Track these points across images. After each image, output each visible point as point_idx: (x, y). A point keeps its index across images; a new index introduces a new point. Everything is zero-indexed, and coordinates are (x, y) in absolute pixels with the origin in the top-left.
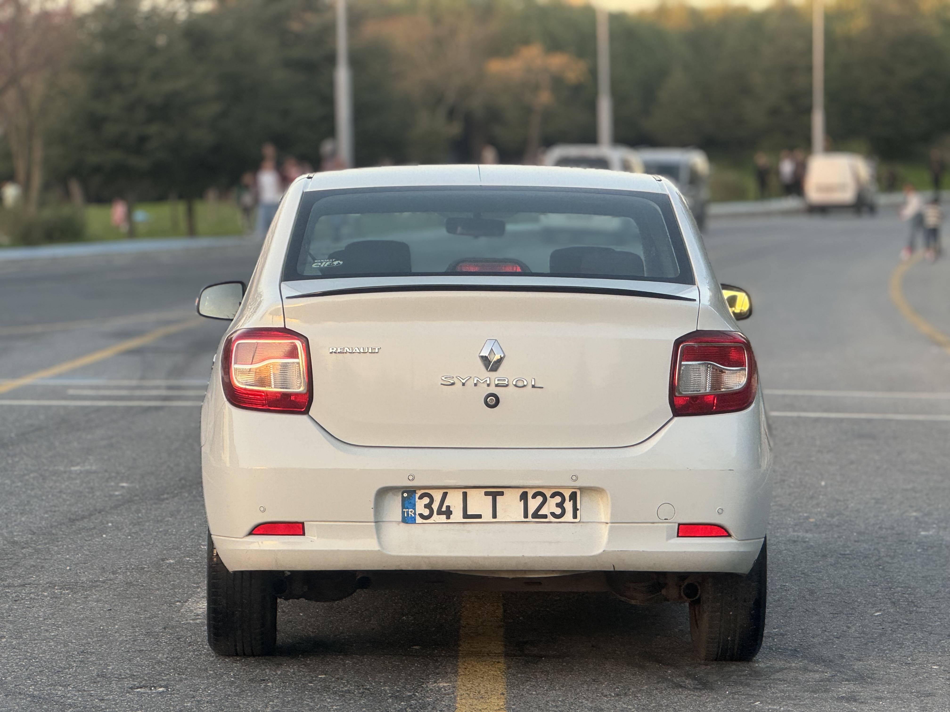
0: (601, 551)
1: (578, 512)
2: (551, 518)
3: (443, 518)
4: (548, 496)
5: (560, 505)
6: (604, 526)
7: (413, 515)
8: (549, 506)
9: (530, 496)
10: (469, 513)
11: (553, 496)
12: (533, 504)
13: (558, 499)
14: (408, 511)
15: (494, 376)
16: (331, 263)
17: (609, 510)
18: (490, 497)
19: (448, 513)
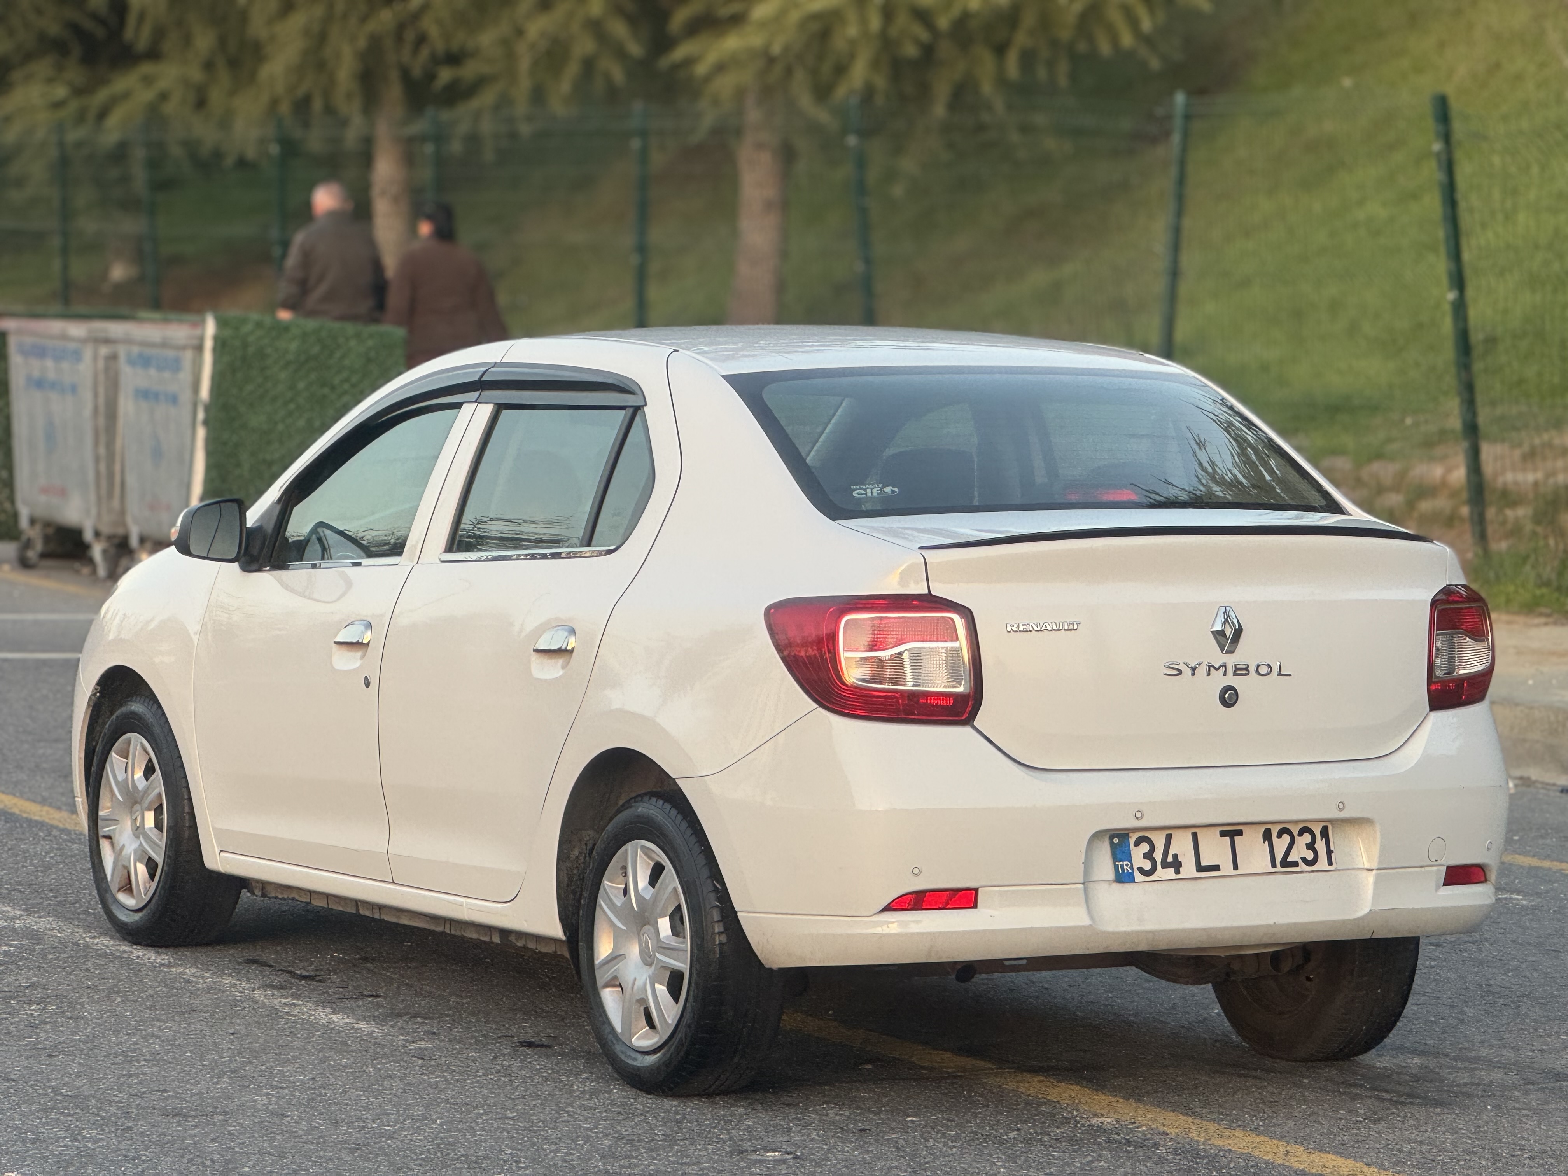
0: (1366, 911)
1: (1333, 855)
2: (1303, 867)
3: (1170, 873)
4: (1296, 833)
5: (1311, 846)
6: (1365, 873)
7: (1130, 871)
8: (1298, 848)
9: (1274, 834)
11: (1301, 834)
12: (1281, 845)
13: (1307, 838)
14: (1122, 866)
15: (1231, 660)
16: (881, 490)
17: (1376, 851)
18: (1228, 839)
19: (1177, 865)
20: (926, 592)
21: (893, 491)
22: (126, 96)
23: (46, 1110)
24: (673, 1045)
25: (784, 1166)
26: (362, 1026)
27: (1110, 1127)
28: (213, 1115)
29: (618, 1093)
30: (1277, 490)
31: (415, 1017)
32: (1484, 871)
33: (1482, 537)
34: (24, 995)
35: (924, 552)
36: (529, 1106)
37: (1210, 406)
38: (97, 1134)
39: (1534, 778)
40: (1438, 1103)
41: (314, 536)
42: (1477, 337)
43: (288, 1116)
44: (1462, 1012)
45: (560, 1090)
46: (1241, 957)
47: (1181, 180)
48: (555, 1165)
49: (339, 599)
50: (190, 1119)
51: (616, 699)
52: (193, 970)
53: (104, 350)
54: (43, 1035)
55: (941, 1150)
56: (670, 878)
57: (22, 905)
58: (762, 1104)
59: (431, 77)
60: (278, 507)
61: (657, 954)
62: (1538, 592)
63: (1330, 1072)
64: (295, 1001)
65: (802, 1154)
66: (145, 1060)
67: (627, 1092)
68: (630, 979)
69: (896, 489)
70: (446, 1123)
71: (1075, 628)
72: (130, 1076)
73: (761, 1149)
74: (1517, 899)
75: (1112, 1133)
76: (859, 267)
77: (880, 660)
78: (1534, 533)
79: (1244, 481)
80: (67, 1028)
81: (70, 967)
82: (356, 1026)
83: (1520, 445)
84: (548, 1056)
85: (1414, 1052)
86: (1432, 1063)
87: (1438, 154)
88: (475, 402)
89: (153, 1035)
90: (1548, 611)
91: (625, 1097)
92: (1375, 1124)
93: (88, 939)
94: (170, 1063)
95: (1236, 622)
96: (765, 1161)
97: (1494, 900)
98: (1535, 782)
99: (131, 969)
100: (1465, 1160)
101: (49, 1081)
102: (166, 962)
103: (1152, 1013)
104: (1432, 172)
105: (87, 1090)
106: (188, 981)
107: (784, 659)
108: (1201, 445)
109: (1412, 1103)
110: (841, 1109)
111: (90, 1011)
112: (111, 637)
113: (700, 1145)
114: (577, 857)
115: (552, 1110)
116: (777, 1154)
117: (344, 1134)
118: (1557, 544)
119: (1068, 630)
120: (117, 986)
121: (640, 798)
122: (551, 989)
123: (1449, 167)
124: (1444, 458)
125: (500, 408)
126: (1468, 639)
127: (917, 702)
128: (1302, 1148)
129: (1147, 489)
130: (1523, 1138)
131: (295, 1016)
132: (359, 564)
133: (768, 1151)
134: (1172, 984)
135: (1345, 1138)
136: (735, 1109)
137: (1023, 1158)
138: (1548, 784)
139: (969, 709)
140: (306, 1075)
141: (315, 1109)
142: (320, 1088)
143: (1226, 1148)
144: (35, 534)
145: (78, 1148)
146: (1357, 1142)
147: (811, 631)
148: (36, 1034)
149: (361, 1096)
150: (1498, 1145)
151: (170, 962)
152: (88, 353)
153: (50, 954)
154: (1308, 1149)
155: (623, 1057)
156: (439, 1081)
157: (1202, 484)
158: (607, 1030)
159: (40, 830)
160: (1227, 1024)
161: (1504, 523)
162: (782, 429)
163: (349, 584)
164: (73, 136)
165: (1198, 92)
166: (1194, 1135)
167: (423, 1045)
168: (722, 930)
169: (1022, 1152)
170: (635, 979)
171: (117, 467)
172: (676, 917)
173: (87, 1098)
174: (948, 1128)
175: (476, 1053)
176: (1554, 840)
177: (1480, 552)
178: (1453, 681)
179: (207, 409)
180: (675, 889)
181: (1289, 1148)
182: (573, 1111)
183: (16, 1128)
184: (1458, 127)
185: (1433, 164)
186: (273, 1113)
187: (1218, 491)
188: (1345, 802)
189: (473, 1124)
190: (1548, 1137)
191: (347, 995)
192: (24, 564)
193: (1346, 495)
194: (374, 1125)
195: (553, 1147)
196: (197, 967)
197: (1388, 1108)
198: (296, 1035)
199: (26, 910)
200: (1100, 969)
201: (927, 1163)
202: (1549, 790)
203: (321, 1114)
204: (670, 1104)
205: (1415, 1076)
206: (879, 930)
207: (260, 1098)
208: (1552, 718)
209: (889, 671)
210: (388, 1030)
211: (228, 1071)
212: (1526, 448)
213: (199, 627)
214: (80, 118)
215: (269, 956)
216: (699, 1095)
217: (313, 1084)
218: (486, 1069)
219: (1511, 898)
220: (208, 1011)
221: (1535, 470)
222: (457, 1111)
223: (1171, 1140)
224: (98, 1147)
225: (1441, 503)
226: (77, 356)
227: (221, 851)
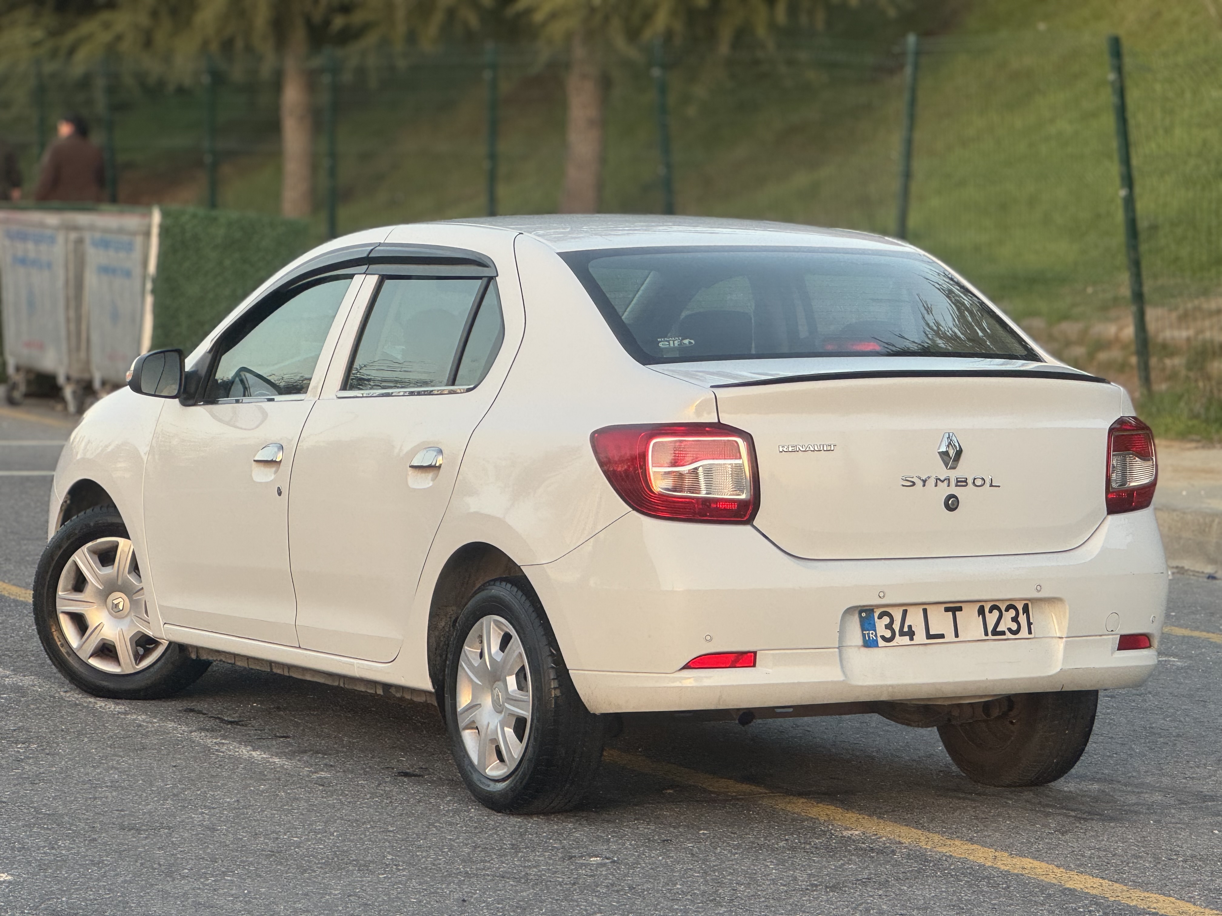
0: (1058, 670)
1: (1032, 626)
2: (1009, 635)
3: (906, 640)
4: (1003, 609)
5: (1015, 619)
6: (1057, 640)
7: (875, 638)
8: (1005, 621)
9: (987, 610)
10: (932, 632)
11: (1007, 610)
12: (992, 618)
13: (1012, 613)
14: (868, 634)
15: (953, 475)
16: (681, 342)
17: (1065, 623)
18: (950, 613)
19: (911, 634)
20: (716, 421)
21: (690, 343)
22: (89, 37)
23: (30, 826)
24: (518, 774)
25: (604, 869)
26: (276, 760)
27: (858, 838)
28: (159, 829)
29: (475, 812)
30: (988, 343)
31: (317, 752)
32: (1149, 640)
33: (1147, 381)
34: (13, 737)
35: (715, 390)
36: (405, 822)
37: (936, 278)
38: (69, 844)
39: (1186, 568)
40: (1112, 819)
41: (237, 379)
42: (1143, 224)
43: (218, 830)
44: (1131, 748)
45: (430, 810)
46: (959, 706)
47: (913, 103)
48: (426, 868)
49: (257, 427)
50: (142, 832)
51: (474, 504)
52: (143, 717)
53: (73, 236)
54: (27, 767)
55: (726, 856)
56: (517, 645)
57: (11, 666)
58: (587, 820)
59: (327, 23)
60: (210, 356)
61: (505, 704)
62: (1190, 423)
63: (1028, 795)
64: (223, 741)
65: (618, 859)
66: (107, 787)
67: (481, 810)
68: (485, 723)
69: (692, 341)
70: (340, 835)
71: (832, 449)
72: (95, 798)
73: (586, 855)
74: (1174, 661)
75: (859, 843)
76: (661, 170)
77: (680, 474)
78: (1188, 378)
79: (962, 336)
80: (46, 762)
81: (47, 714)
82: (271, 760)
83: (1176, 308)
84: (420, 784)
85: (1093, 779)
86: (1107, 788)
87: (1113, 83)
88: (364, 273)
89: (113, 767)
90: (1198, 437)
91: (480, 815)
92: (1063, 835)
93: (62, 693)
94: (127, 789)
95: (957, 445)
96: (589, 865)
97: (1157, 662)
98: (1187, 570)
99: (96, 716)
100: (1133, 862)
101: (33, 802)
102: (123, 710)
103: (890, 750)
104: (1108, 97)
105: (61, 810)
106: (140, 726)
107: (605, 473)
108: (929, 310)
109: (1092, 819)
110: (648, 824)
111: (63, 749)
112: (79, 457)
113: (538, 852)
114: (444, 627)
115: (424, 825)
116: (598, 859)
117: (262, 844)
118: (1205, 386)
119: (827, 451)
120: (85, 729)
121: (492, 583)
122: (423, 731)
123: (1121, 92)
124: (1117, 319)
125: (383, 278)
126: (1137, 458)
127: (709, 507)
128: (1006, 854)
129: (886, 341)
130: (1178, 846)
131: (223, 752)
132: (273, 400)
133: (592, 857)
134: (906, 727)
135: (1040, 846)
136: (567, 824)
137: (790, 862)
138: (1198, 572)
139: (749, 512)
140: (232, 798)
141: (239, 824)
142: (243, 808)
143: (948, 854)
144: (19, 378)
145: (54, 855)
146: (1050, 849)
147: (627, 452)
148: (22, 767)
149: (275, 814)
150: (1159, 851)
151: (126, 710)
152: (61, 238)
153: (33, 704)
154: (1011, 854)
155: (478, 783)
156: (335, 803)
157: (929, 338)
158: (466, 762)
159: (24, 608)
160: (949, 759)
161: (1163, 369)
162: (604, 294)
163: (265, 415)
164: (49, 68)
165: (925, 34)
166: (923, 844)
167: (323, 774)
168: (557, 686)
169: (789, 857)
170: (489, 723)
171: (84, 327)
172: (521, 675)
173: (62, 816)
174: (732, 839)
175: (364, 780)
176: (1202, 615)
177: (1145, 392)
178: (1126, 491)
179: (154, 281)
180: (520, 654)
181: (997, 854)
182: (439, 826)
183: (6, 839)
184: (1128, 62)
185: (1109, 90)
186: (208, 828)
187: (941, 343)
188: (1042, 587)
189: (363, 836)
190: (1197, 844)
191: (264, 736)
192: (11, 402)
193: (1042, 347)
194: (285, 837)
195: (424, 854)
196: (147, 714)
197: (1074, 823)
198: (224, 767)
199: (14, 670)
200: (850, 716)
201: (714, 866)
202: (1198, 577)
203: (244, 828)
204: (515, 820)
205: (1094, 798)
206: (677, 684)
207: (196, 816)
208: (1201, 520)
209: (687, 482)
210: (296, 763)
211: (171, 795)
212: (1181, 311)
213: (148, 448)
214: (54, 54)
215: (203, 706)
216: (538, 813)
217: (238, 805)
218: (372, 794)
219: (1170, 661)
220: (155, 749)
221: (1188, 328)
222: (349, 826)
223: (906, 847)
224: (70, 854)
225: (1115, 354)
226: (52, 240)
227: (165, 623)
